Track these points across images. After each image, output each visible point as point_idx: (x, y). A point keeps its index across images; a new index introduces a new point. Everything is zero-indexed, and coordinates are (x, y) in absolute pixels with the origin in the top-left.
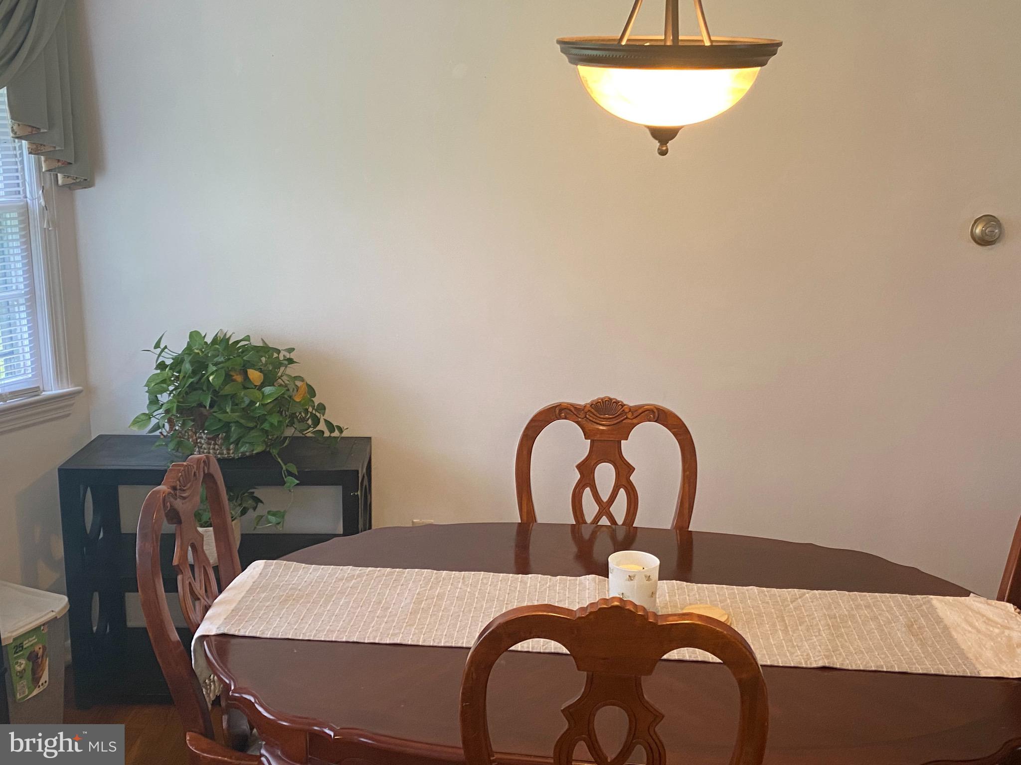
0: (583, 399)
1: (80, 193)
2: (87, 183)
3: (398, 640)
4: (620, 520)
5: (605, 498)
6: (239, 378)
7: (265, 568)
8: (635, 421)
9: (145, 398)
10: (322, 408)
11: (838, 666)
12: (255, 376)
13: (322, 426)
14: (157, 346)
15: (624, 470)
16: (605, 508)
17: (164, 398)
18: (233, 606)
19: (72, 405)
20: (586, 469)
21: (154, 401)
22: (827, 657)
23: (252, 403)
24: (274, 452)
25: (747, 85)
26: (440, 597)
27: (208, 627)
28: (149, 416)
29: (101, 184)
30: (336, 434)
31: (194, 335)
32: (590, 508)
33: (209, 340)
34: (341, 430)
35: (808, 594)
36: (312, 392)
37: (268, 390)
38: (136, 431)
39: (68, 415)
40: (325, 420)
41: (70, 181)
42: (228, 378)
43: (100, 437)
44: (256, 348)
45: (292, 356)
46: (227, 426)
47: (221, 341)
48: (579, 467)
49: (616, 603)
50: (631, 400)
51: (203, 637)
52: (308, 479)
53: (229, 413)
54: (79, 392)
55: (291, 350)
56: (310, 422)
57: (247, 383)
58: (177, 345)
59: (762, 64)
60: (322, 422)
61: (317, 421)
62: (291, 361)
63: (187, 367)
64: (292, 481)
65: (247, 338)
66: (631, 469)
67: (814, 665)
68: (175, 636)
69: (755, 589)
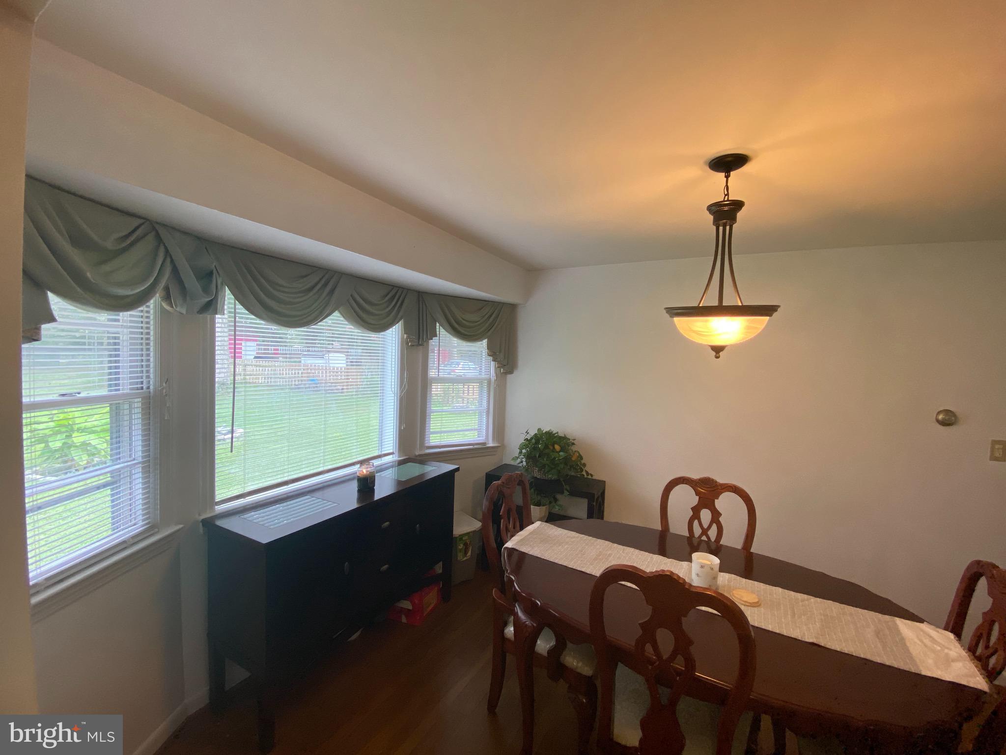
0: (695, 476)
1: (509, 376)
2: (511, 372)
3: (583, 570)
4: (713, 539)
5: (705, 526)
6: (551, 448)
7: (541, 525)
8: (722, 491)
9: (518, 451)
10: (584, 465)
11: (823, 645)
12: (557, 447)
13: (584, 473)
14: (526, 432)
15: (716, 516)
16: (705, 532)
17: (524, 451)
18: (522, 537)
19: (497, 451)
20: (696, 511)
21: (521, 452)
22: (816, 638)
23: (555, 458)
24: (562, 479)
25: (761, 327)
26: (610, 555)
27: (509, 545)
28: (517, 458)
29: (515, 373)
30: (590, 477)
31: (539, 430)
32: (697, 531)
33: (544, 432)
34: (592, 475)
35: (813, 599)
36: (581, 457)
37: (561, 453)
38: (512, 463)
39: (495, 455)
40: (585, 471)
41: (505, 371)
42: (546, 447)
43: (505, 464)
44: (560, 438)
45: (574, 442)
46: (544, 466)
47: (549, 434)
48: (692, 509)
49: (668, 573)
50: (721, 480)
51: (506, 548)
52: (573, 494)
53: (545, 461)
54: (499, 446)
55: (574, 440)
56: (579, 470)
57: (554, 450)
58: (533, 432)
59: (770, 315)
60: (584, 470)
61: (582, 471)
62: (573, 444)
63: (533, 441)
64: (566, 493)
65: (557, 433)
66: (719, 514)
67: (807, 640)
68: (494, 545)
69: (779, 590)
